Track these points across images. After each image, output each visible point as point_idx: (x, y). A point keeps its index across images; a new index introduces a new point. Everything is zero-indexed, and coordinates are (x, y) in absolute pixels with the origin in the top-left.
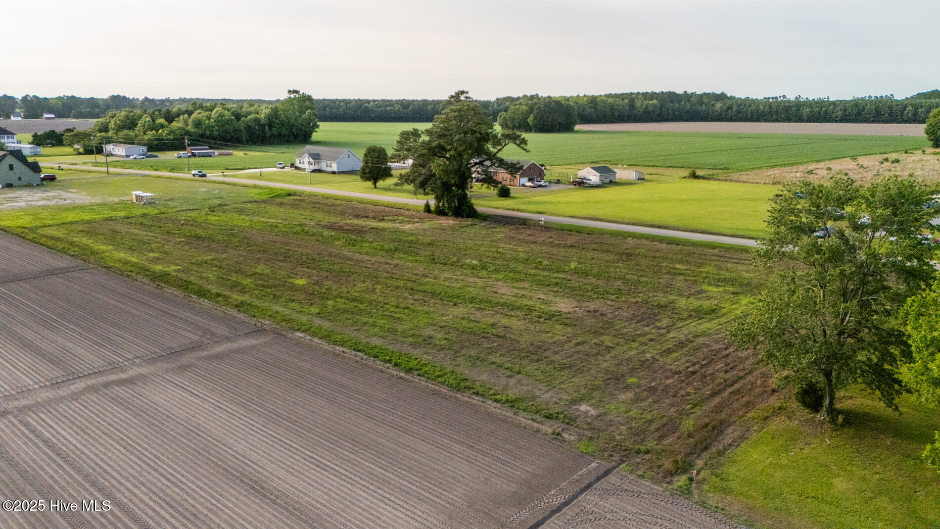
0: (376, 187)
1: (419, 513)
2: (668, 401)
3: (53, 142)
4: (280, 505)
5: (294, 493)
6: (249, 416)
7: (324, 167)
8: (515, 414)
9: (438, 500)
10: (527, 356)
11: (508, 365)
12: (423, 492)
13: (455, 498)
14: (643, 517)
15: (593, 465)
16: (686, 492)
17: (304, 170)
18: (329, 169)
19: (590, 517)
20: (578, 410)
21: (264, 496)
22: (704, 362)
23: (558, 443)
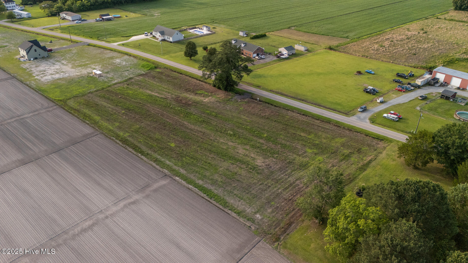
0: (191, 59)
1: (216, 255)
2: (280, 213)
3: (32, 3)
4: (184, 252)
5: (187, 248)
6: (170, 219)
7: (166, 39)
8: (240, 218)
9: (220, 251)
10: (245, 191)
11: (239, 195)
12: (216, 248)
13: (224, 250)
14: (265, 256)
15: (257, 239)
16: (276, 248)
17: (157, 39)
18: (168, 40)
19: (254, 256)
20: (256, 217)
21: (180, 249)
22: (295, 194)
23: (249, 231)
